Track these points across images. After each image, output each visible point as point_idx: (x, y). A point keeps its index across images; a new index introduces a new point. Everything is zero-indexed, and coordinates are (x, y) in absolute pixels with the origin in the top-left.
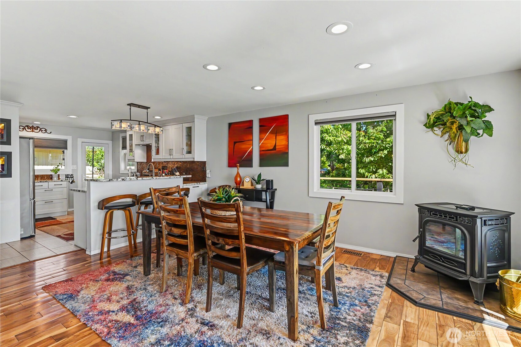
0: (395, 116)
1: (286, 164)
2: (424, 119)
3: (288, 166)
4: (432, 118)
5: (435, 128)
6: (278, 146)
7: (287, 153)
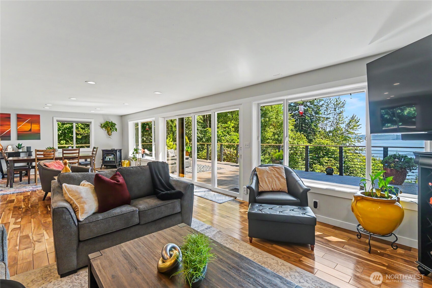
0: (91, 123)
1: (39, 139)
2: (100, 125)
3: (40, 139)
4: (103, 125)
5: (103, 128)
6: (33, 129)
7: (40, 133)
